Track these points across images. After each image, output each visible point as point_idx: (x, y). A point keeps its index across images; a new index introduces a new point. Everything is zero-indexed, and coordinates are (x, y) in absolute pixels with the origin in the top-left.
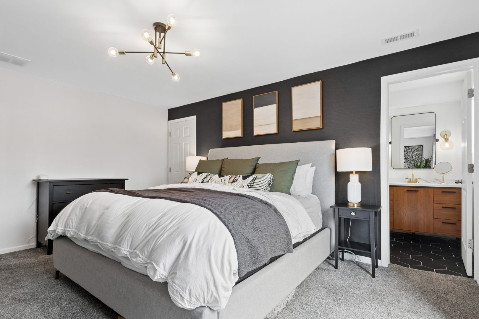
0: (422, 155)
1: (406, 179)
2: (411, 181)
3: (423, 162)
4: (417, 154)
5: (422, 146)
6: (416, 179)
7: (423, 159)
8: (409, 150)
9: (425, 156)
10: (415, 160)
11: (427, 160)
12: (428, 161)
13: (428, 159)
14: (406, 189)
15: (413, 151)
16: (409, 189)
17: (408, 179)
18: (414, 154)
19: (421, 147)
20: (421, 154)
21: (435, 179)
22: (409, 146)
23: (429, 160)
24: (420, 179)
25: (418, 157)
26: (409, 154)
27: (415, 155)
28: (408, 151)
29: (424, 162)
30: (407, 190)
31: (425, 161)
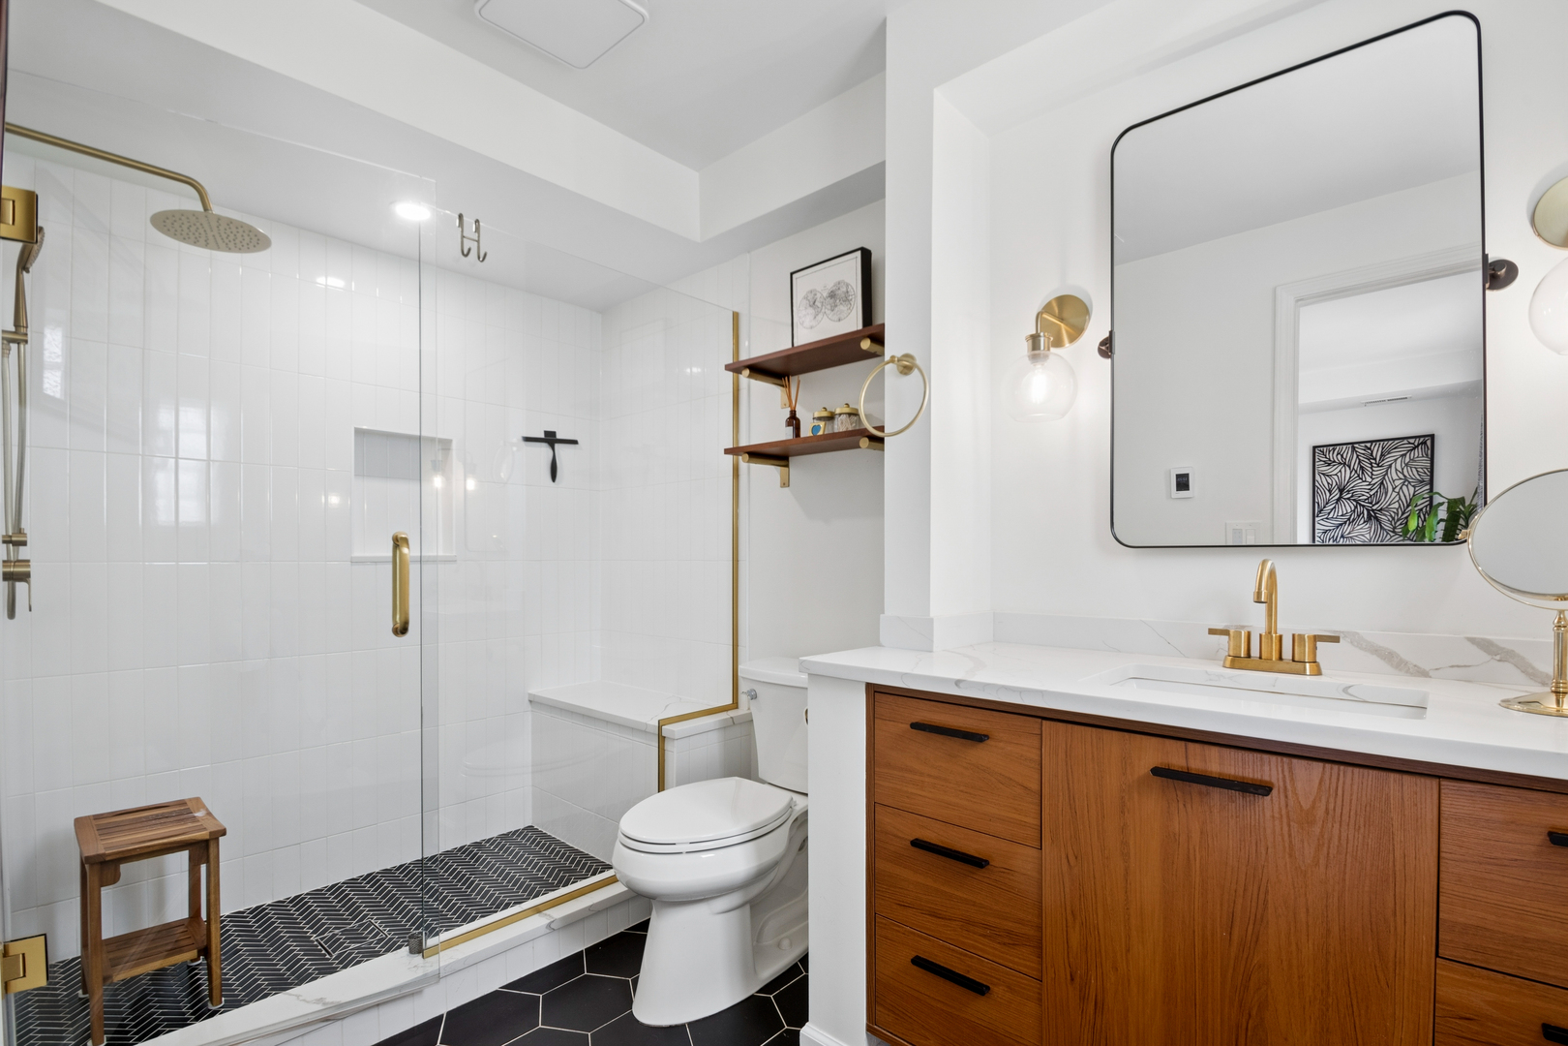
0: (1431, 483)
1: (1212, 632)
2: (1255, 653)
3: (1436, 515)
4: (1406, 480)
5: (1432, 437)
6: (1297, 639)
7: (1437, 500)
8: (1371, 457)
9: (1449, 484)
10: (1396, 505)
11: (1453, 504)
12: (1461, 512)
13: (1462, 501)
14: (1154, 754)
15: (1386, 462)
16: (1176, 756)
17: (1225, 632)
18: (1395, 477)
19: (1426, 443)
20: (1427, 478)
21: (1472, 641)
22: (1371, 442)
23: (1467, 503)
24: (1335, 639)
25: (1412, 489)
26: (1369, 479)
27: (1397, 483)
28: (1366, 465)
29: (1442, 513)
30: (1157, 771)
31: (1444, 507)
